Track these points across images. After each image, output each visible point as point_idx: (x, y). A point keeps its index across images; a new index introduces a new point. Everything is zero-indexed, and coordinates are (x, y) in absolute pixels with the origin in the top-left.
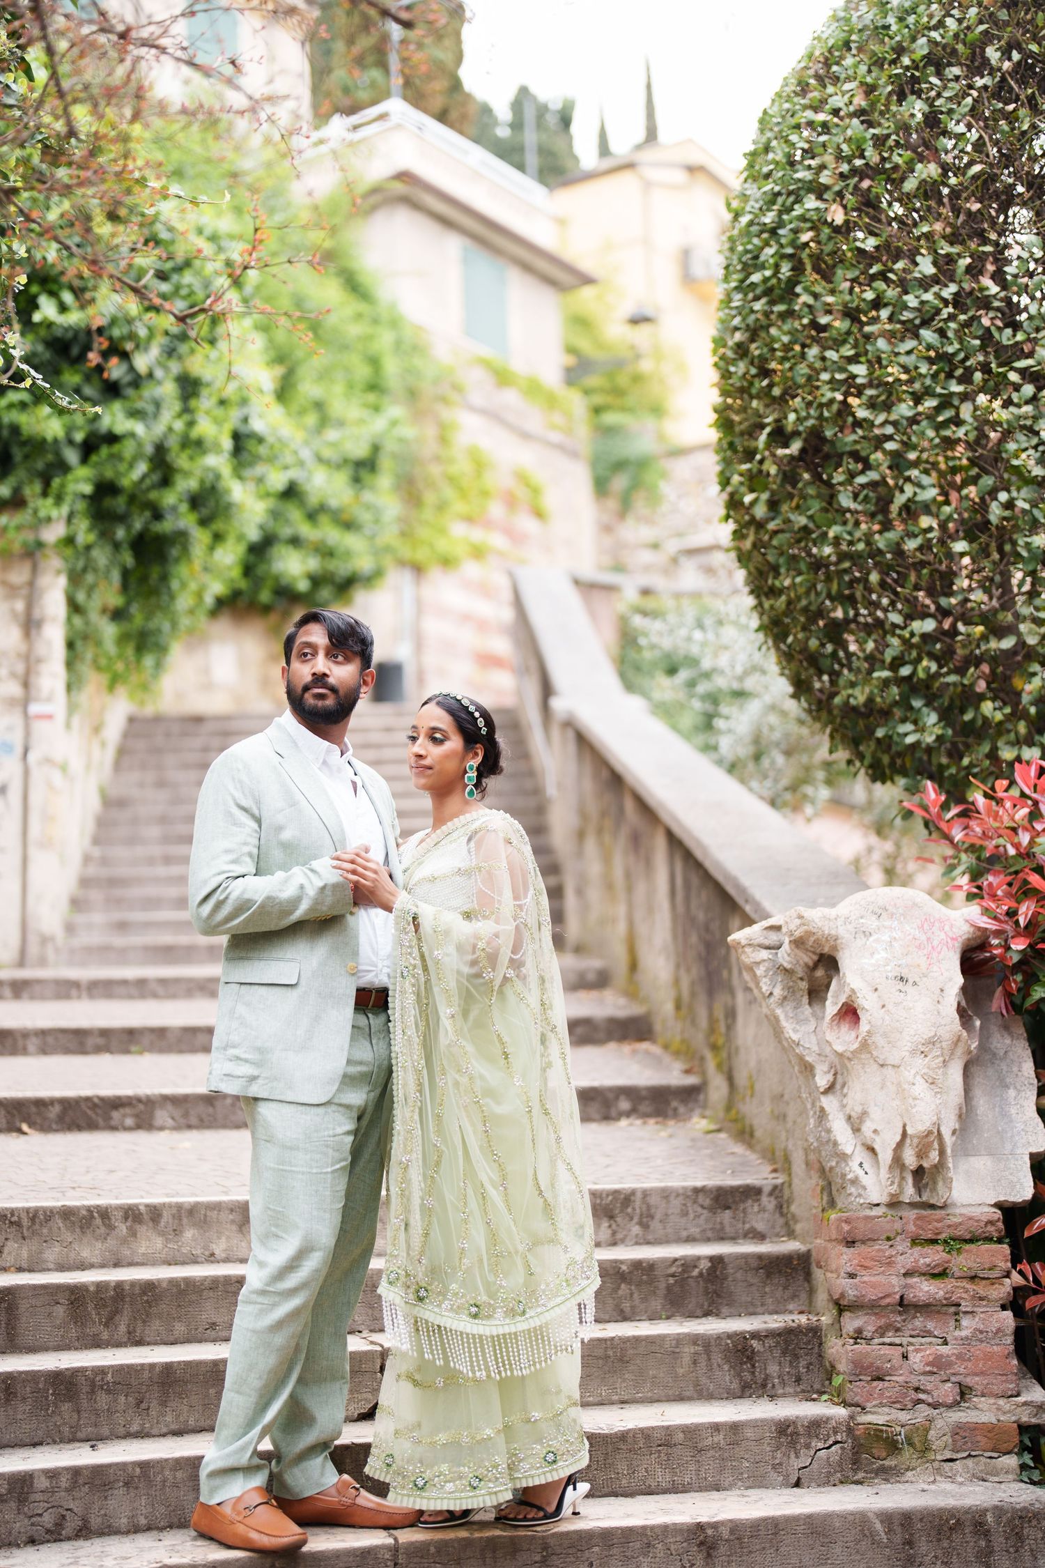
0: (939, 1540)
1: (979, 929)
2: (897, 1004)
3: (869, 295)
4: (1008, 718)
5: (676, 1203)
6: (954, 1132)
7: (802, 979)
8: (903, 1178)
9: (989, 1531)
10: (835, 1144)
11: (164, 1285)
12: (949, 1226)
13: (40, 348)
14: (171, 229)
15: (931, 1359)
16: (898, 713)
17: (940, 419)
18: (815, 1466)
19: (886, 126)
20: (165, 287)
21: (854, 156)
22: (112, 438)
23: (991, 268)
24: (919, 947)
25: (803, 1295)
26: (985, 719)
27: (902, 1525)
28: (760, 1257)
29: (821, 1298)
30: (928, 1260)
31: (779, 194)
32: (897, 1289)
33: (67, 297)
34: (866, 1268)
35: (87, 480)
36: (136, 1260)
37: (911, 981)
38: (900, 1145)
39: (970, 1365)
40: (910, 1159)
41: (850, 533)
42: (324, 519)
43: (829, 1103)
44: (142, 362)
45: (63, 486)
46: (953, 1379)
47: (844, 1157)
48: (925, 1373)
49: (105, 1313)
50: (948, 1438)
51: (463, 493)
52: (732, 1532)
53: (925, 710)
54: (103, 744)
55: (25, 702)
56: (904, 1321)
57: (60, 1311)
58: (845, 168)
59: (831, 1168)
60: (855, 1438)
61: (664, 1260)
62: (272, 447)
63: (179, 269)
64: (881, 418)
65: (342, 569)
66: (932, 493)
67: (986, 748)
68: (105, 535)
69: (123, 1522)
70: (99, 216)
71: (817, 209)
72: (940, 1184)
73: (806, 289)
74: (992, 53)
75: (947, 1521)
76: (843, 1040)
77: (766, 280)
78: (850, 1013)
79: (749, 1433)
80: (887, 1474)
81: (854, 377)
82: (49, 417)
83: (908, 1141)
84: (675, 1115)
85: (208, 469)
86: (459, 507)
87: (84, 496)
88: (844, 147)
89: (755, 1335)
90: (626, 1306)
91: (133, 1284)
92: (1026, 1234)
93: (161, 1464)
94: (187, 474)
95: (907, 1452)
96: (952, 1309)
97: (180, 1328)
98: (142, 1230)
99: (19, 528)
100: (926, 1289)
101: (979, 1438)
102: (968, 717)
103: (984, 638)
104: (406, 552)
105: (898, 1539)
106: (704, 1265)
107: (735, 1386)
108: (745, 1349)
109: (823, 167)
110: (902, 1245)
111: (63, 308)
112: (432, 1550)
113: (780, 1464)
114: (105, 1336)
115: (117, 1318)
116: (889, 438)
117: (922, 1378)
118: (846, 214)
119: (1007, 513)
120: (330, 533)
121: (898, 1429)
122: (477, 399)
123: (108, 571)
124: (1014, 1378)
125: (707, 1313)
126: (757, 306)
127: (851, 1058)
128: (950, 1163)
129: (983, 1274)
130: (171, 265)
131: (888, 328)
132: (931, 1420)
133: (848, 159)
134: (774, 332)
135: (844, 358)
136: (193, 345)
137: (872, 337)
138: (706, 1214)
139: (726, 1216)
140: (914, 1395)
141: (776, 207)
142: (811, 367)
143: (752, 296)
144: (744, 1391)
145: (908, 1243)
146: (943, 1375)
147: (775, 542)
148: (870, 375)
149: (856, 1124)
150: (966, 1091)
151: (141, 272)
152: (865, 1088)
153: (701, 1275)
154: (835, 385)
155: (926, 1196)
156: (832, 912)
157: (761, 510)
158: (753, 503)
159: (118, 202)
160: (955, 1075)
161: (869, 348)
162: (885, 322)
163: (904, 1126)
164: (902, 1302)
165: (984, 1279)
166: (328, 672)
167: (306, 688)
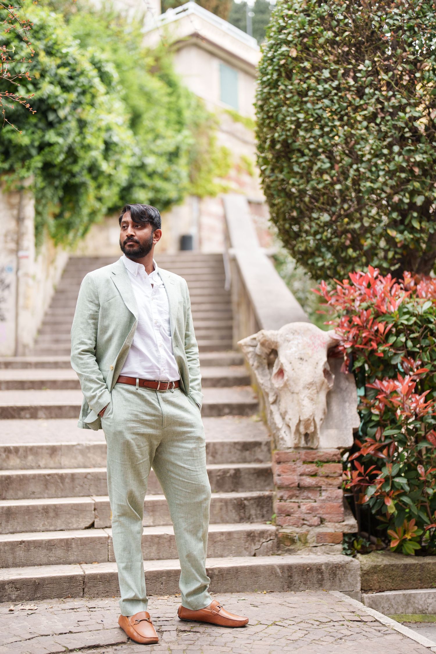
0: (302, 576)
1: (334, 339)
2: (298, 369)
3: (305, 86)
5: (227, 449)
6: (321, 419)
7: (264, 359)
8: (300, 438)
9: (323, 572)
10: (275, 424)
11: (15, 477)
12: (318, 456)
14: (74, 59)
15: (309, 508)
16: (317, 253)
17: (331, 135)
18: (262, 548)
19: (314, 15)
20: (71, 83)
21: (301, 29)
22: (50, 145)
23: (352, 74)
24: (309, 346)
26: (350, 256)
27: (288, 570)
28: (255, 469)
30: (309, 470)
31: (274, 44)
32: (297, 481)
33: (30, 87)
34: (284, 472)
35: (40, 161)
36: (9, 467)
37: (305, 360)
38: (298, 425)
39: (324, 510)
40: (302, 429)
41: (298, 181)
42: (155, 177)
44: (62, 113)
45: (30, 164)
46: (318, 515)
47: (278, 429)
48: (307, 513)
50: (315, 538)
51: (219, 166)
52: (219, 572)
53: (326, 253)
54: (56, 269)
55: (16, 251)
56: (300, 493)
58: (297, 33)
59: (275, 433)
60: (278, 538)
61: (215, 470)
62: (122, 148)
63: (78, 76)
64: (308, 135)
65: (164, 197)
66: (328, 165)
67: (350, 267)
68: (51, 183)
70: (42, 54)
71: (287, 51)
72: (315, 440)
73: (282, 84)
75: (306, 568)
76: (278, 383)
77: (268, 80)
78: (281, 372)
79: (235, 536)
80: (290, 551)
81: (298, 119)
82: (24, 135)
83: (302, 423)
84: (247, 415)
85: (92, 156)
86: (217, 171)
87: (39, 168)
88: (297, 25)
89: (246, 499)
92: (350, 459)
94: (84, 159)
95: (299, 543)
96: (319, 489)
97: (20, 494)
98: (11, 456)
99: (13, 181)
100: (308, 481)
101: (327, 538)
102: (343, 255)
103: (348, 224)
104: (194, 190)
105: (286, 575)
106: (232, 472)
107: (237, 518)
108: (241, 505)
109: (289, 33)
110: (299, 463)
111: (28, 91)
112: (98, 577)
113: (248, 548)
116: (312, 143)
117: (306, 515)
118: (297, 53)
120: (159, 183)
121: (295, 535)
122: (225, 127)
123: (52, 198)
124: (342, 515)
125: (233, 491)
126: (266, 90)
127: (281, 390)
128: (318, 432)
129: (331, 475)
130: (75, 73)
131: (312, 99)
132: (308, 531)
133: (298, 30)
134: (271, 100)
135: (295, 111)
136: (84, 106)
137: (306, 102)
138: (239, 452)
139: (247, 453)
140: (302, 522)
141: (273, 50)
142: (283, 115)
143: (264, 86)
144: (241, 520)
145: (302, 463)
146: (314, 514)
147: (272, 185)
148: (305, 118)
149: (283, 416)
150: (328, 404)
151: (61, 76)
152: (286, 402)
153: (231, 476)
154: (292, 122)
155: (309, 445)
156: (275, 332)
157: (268, 173)
158: (265, 170)
159: (51, 47)
160: (322, 397)
161: (305, 107)
162: (310, 97)
163: (300, 417)
164: (299, 486)
165: (331, 477)
166: (134, 234)
167: (126, 242)
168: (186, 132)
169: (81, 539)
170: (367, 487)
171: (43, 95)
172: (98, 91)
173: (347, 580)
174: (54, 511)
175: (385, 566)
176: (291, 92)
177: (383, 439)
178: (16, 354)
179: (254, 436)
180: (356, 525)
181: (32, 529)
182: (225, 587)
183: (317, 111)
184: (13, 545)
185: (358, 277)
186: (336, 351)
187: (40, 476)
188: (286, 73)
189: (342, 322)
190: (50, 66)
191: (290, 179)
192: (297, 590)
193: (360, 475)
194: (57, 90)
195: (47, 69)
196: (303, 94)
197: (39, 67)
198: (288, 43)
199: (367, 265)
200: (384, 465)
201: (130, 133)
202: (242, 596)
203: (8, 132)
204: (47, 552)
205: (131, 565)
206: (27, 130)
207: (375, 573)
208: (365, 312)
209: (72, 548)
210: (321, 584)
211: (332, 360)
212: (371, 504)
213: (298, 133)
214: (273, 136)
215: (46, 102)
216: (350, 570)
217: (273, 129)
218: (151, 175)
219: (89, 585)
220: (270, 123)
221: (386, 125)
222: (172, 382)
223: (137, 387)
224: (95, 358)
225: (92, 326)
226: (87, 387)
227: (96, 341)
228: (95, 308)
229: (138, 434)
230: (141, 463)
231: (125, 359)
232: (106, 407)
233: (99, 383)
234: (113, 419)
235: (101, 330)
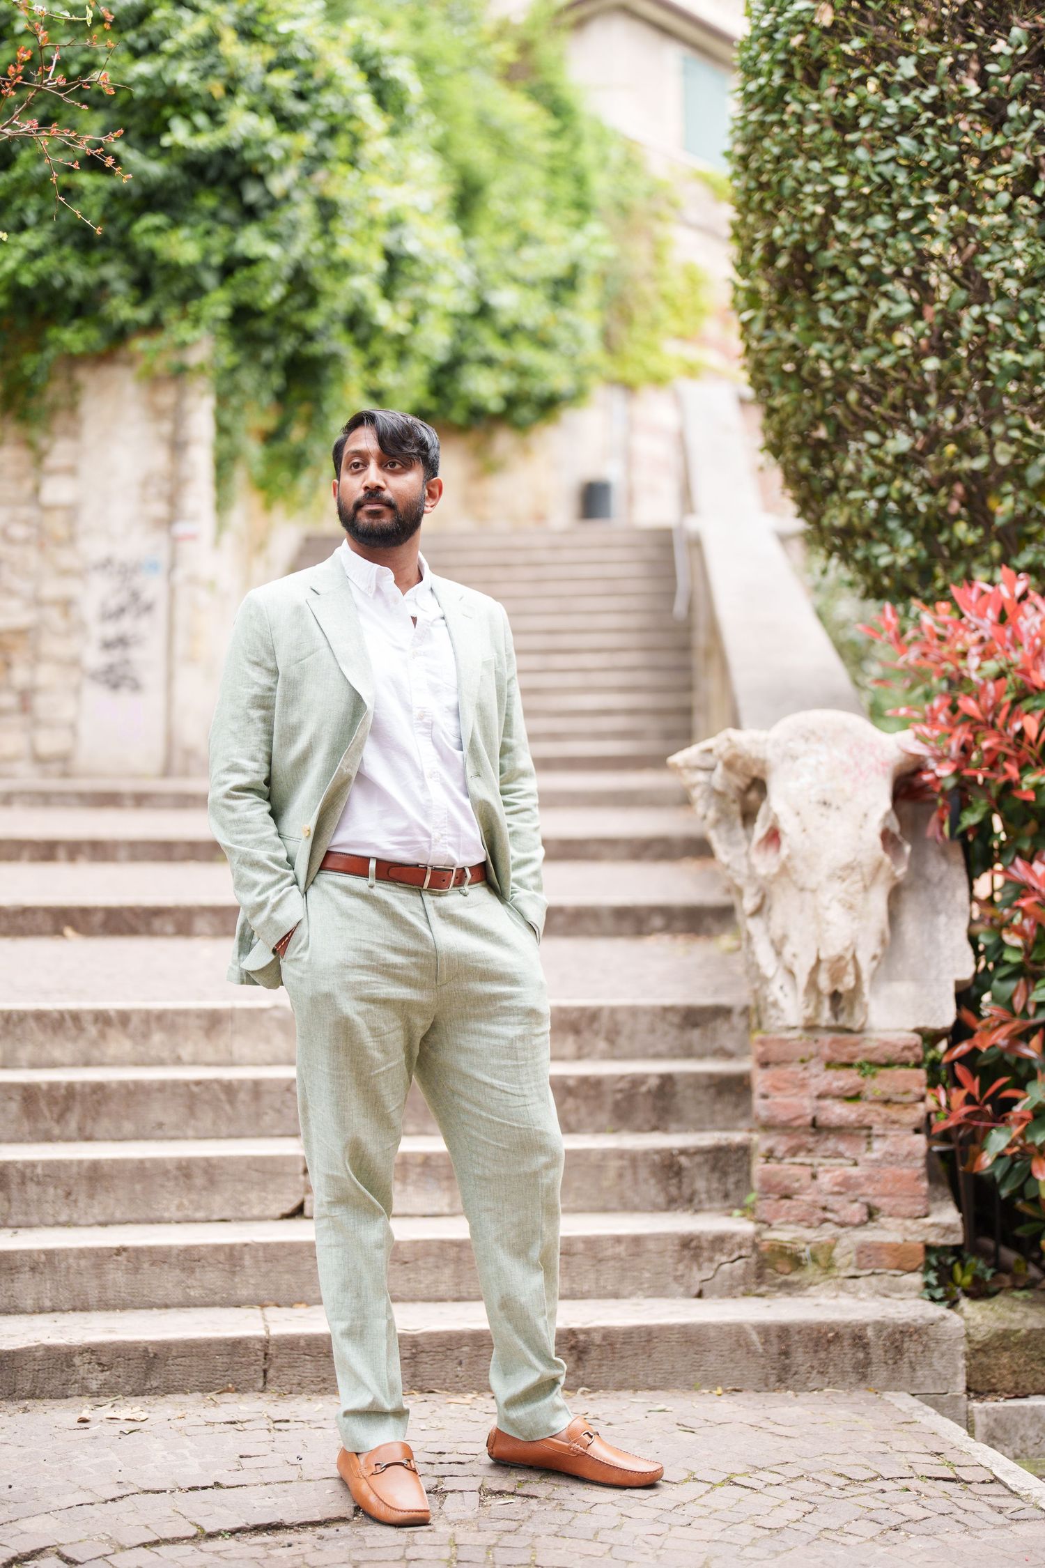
0: (816, 1352)
1: (911, 755)
2: (818, 829)
3: (852, 101)
4: (981, 541)
5: (644, 1022)
6: (874, 957)
7: (734, 802)
8: (819, 1003)
9: (868, 1344)
10: (758, 967)
11: (114, 1086)
12: (865, 1051)
13: (176, 172)
14: (309, 49)
15: (839, 1180)
16: (876, 533)
17: (915, 231)
18: (718, 1278)
20: (301, 108)
22: (249, 262)
23: (974, 66)
24: (846, 771)
26: (960, 541)
27: (779, 1337)
28: (711, 1076)
30: (841, 1083)
32: (808, 1111)
33: (201, 119)
34: (778, 1089)
35: (223, 303)
36: (106, 1060)
37: (834, 806)
38: (815, 970)
39: (878, 1186)
40: (824, 983)
41: (830, 351)
42: (519, 339)
43: (755, 926)
44: (277, 184)
45: (200, 309)
46: (862, 1199)
47: (765, 980)
48: (833, 1193)
49: (56, 1110)
50: (852, 1257)
51: (677, 311)
52: (605, 1338)
53: (900, 532)
55: (169, 522)
56: (817, 1142)
57: (14, 1107)
60: (760, 1254)
61: (611, 1076)
62: (427, 268)
63: (318, 90)
64: (859, 231)
65: (538, 387)
66: (907, 308)
67: (960, 570)
68: (253, 357)
69: (29, 1303)
70: (229, 36)
71: (807, 10)
72: (857, 1011)
73: (795, 98)
75: (826, 1334)
76: (765, 864)
77: (761, 88)
78: (774, 836)
79: (651, 1246)
80: (788, 1288)
81: (834, 188)
82: (186, 239)
83: (824, 966)
84: (709, 934)
85: (353, 290)
86: (673, 324)
87: (223, 321)
89: (683, 1152)
90: (572, 1119)
91: (84, 1084)
93: (66, 1253)
94: (334, 295)
95: (811, 1269)
96: (865, 1132)
97: (128, 1127)
98: (112, 1033)
99: (159, 352)
100: (838, 1112)
101: (883, 1257)
102: (943, 538)
103: (958, 457)
104: (616, 371)
105: (774, 1349)
106: (653, 1082)
107: (661, 1199)
108: (670, 1166)
110: (816, 1067)
111: (196, 130)
112: (302, 1343)
113: (682, 1276)
114: (56, 1131)
115: (68, 1115)
116: (867, 252)
117: (830, 1198)
118: (835, 14)
119: (979, 329)
120: (527, 354)
121: (803, 1246)
122: (693, 215)
123: (257, 393)
124: (922, 1200)
125: (654, 1129)
126: (754, 116)
127: (772, 882)
128: (866, 988)
129: (895, 1098)
130: (311, 84)
131: (868, 136)
132: (836, 1239)
134: (767, 143)
135: (825, 169)
136: (331, 166)
137: (853, 146)
138: (674, 1032)
139: (695, 1035)
140: (821, 1214)
141: (773, 9)
142: (797, 179)
143: (750, 105)
144: (672, 1204)
145: (822, 1066)
146: (851, 1196)
147: (768, 360)
148: (850, 188)
149: (778, 948)
150: (893, 917)
151: (277, 91)
152: (785, 909)
153: (649, 1092)
154: (817, 198)
155: (843, 1021)
156: (761, 735)
157: (757, 328)
158: (751, 320)
159: (252, 19)
160: (878, 901)
161: (850, 157)
162: (865, 130)
163: (818, 950)
164: (814, 1123)
165: (897, 1103)
166: (382, 484)
167: (358, 506)
168: (595, 228)
169: (266, 1246)
170: (987, 1131)
171: (230, 139)
172: (366, 126)
173: (931, 1365)
174: (206, 1172)
175: (1031, 1331)
176: (818, 121)
177: (1031, 1010)
178: (167, 772)
179: (717, 991)
180: (960, 1226)
181: (152, 1215)
182: (619, 1376)
183: (881, 168)
184: (100, 1258)
185: (974, 596)
186: (917, 782)
187: (175, 1084)
188: (804, 69)
189: (932, 710)
190: (249, 65)
191: (808, 346)
192: (802, 1387)
193: (970, 1099)
194: (267, 126)
195: (242, 73)
196: (843, 123)
197: (223, 70)
199: (1005, 560)
200: (1032, 1075)
201: (452, 232)
202: (662, 1400)
203: (147, 231)
204: (183, 1276)
205: (363, 1327)
206: (193, 226)
207: (1005, 1349)
208: (991, 686)
209: (243, 1267)
210: (862, 1372)
211: (907, 807)
212: (998, 1174)
213: (832, 225)
214: (769, 235)
215: (238, 158)
216: (938, 1342)
217: (771, 217)
218: (507, 335)
219: (278, 1362)
220: (762, 201)
222: (463, 869)
223: (371, 880)
224: (268, 807)
225: (260, 725)
226: (244, 880)
227: (270, 763)
228: (266, 680)
229: (373, 1000)
230: (382, 1074)
231: (340, 810)
232: (292, 932)
233: (275, 872)
234: (309, 963)
235: (281, 736)
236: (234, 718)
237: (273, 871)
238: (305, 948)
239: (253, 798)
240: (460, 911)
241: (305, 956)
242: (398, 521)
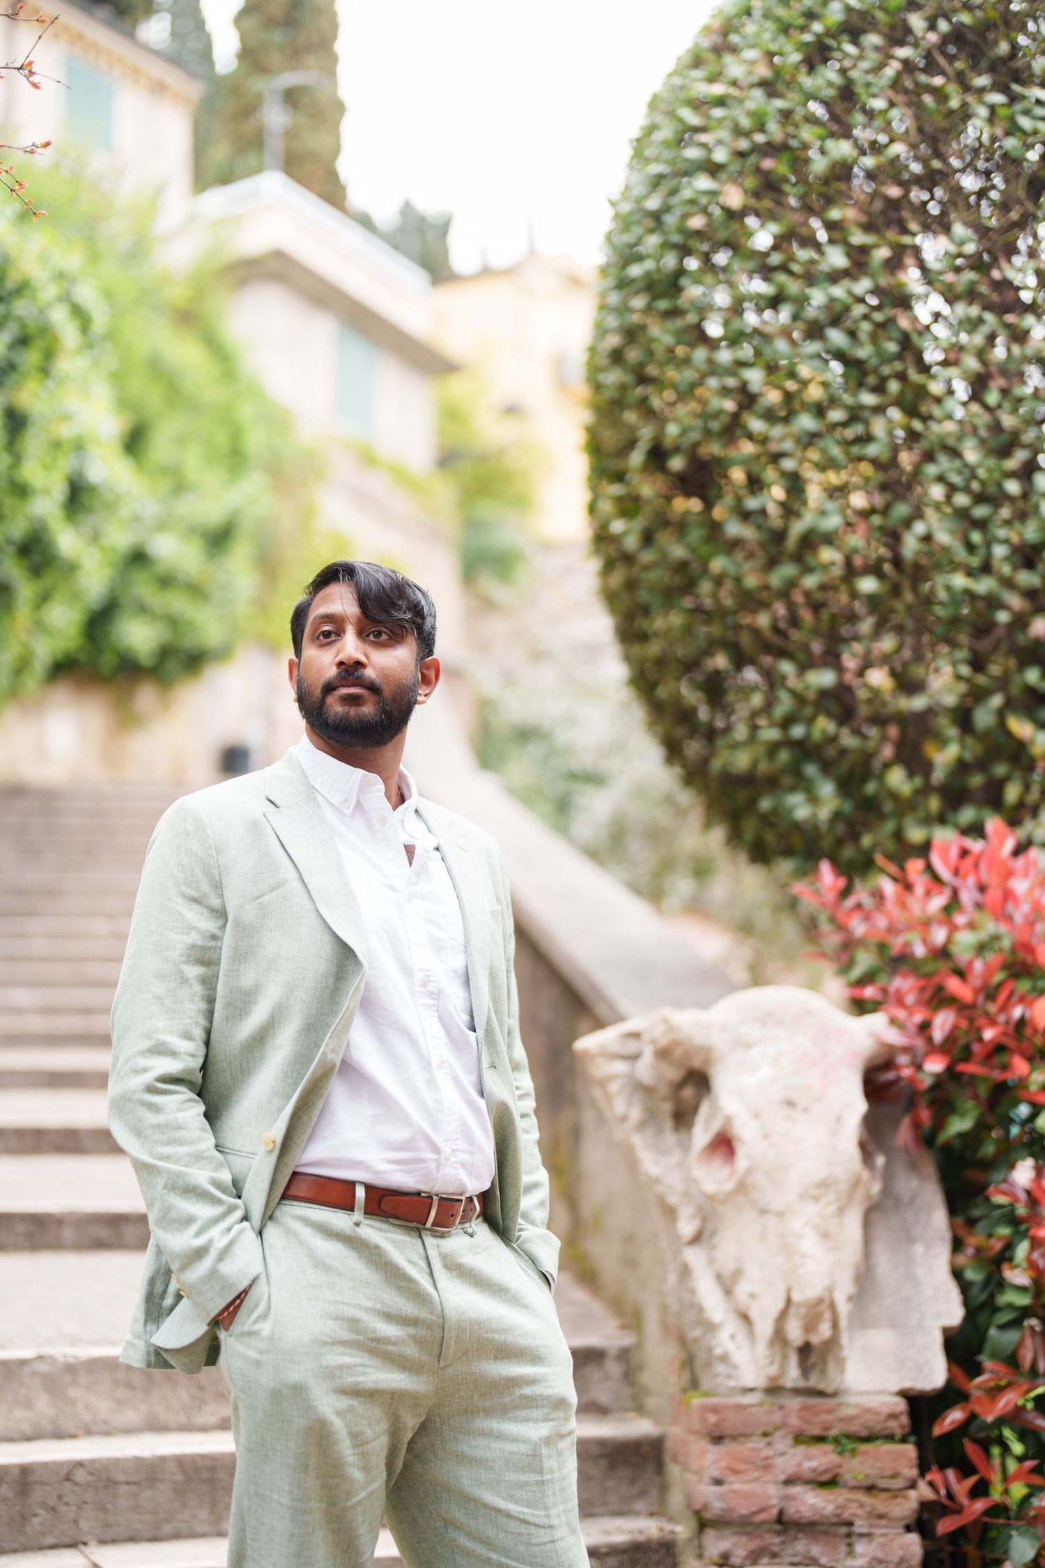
1: (885, 1045)
2: (783, 1135)
4: (917, 792)
6: (850, 1298)
7: (664, 1099)
8: (785, 1357)
10: (701, 1309)
12: (842, 1420)
16: (788, 781)
17: (848, 434)
19: (794, 97)
21: (754, 131)
23: (910, 261)
24: (812, 1064)
25: (654, 1492)
26: (894, 792)
29: (676, 1499)
30: (813, 1464)
31: (665, 176)
32: (774, 1501)
34: (736, 1472)
37: (801, 1107)
38: (783, 1316)
40: (795, 1332)
41: (738, 567)
42: (174, 588)
43: (693, 1256)
47: (711, 1327)
53: (819, 779)
56: (783, 1543)
58: (743, 144)
59: (696, 1340)
62: (108, 500)
64: (778, 432)
66: (836, 521)
67: (889, 826)
71: (709, 191)
72: (831, 1367)
74: (917, 22)
76: (714, 1178)
78: (724, 1144)
83: (793, 1310)
88: (743, 121)
92: (937, 1431)
96: (844, 1530)
100: (812, 1502)
102: (871, 788)
109: (716, 143)
110: (782, 1443)
118: (744, 197)
120: (180, 604)
126: (636, 303)
127: (724, 1202)
128: (845, 1339)
129: (883, 1483)
133: (747, 134)
141: (661, 190)
143: (630, 293)
145: (789, 1441)
149: (727, 1285)
150: (868, 1246)
152: (738, 1238)
155: (814, 1381)
156: (700, 1017)
160: (853, 1225)
163: (789, 1290)
164: (780, 1519)
165: (883, 1490)
166: (363, 659)
167: (329, 688)
172: (61, 341)
186: (889, 1079)
189: (900, 990)
198: (714, 169)
199: (942, 820)
208: (977, 962)
213: (743, 424)
218: (163, 584)
221: (1014, 411)
222: (470, 1199)
223: (358, 1215)
224: (201, 1108)
225: (198, 988)
226: (173, 1214)
227: (207, 1043)
228: (208, 924)
229: (356, 1392)
230: (360, 1503)
231: (316, 1112)
232: (246, 1291)
233: (219, 1202)
234: (271, 1338)
235: (228, 1005)
236: (159, 976)
237: (216, 1201)
238: (264, 1316)
239: (185, 1094)
240: (468, 1260)
241: (266, 1328)
242: (384, 711)
